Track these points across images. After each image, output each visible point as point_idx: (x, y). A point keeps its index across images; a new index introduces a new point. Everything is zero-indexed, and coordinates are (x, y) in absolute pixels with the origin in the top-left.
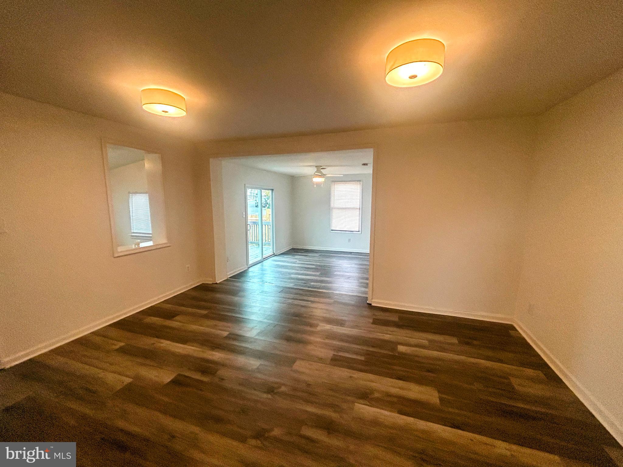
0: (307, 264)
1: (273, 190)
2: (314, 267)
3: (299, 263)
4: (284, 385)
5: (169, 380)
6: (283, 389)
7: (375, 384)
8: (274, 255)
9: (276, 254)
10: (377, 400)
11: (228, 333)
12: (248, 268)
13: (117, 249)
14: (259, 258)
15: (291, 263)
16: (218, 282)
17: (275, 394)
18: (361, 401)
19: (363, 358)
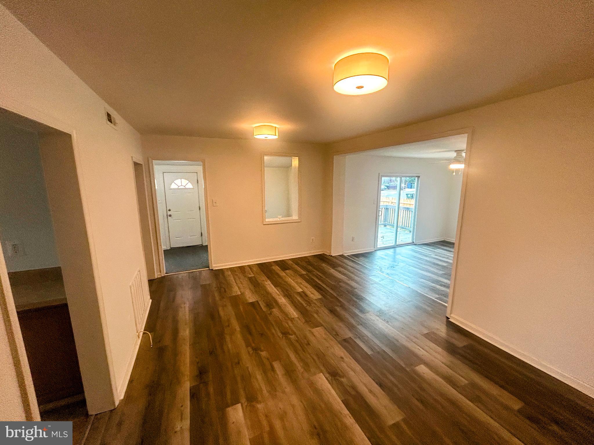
0: (441, 260)
1: (418, 177)
2: (445, 264)
3: (432, 258)
4: (295, 334)
5: (251, 301)
6: (292, 337)
7: (353, 374)
8: (414, 244)
9: (415, 243)
10: (341, 384)
11: (302, 290)
12: (375, 250)
13: (265, 219)
14: (392, 244)
15: (424, 255)
16: (333, 255)
17: (286, 337)
18: (327, 375)
19: (369, 352)
